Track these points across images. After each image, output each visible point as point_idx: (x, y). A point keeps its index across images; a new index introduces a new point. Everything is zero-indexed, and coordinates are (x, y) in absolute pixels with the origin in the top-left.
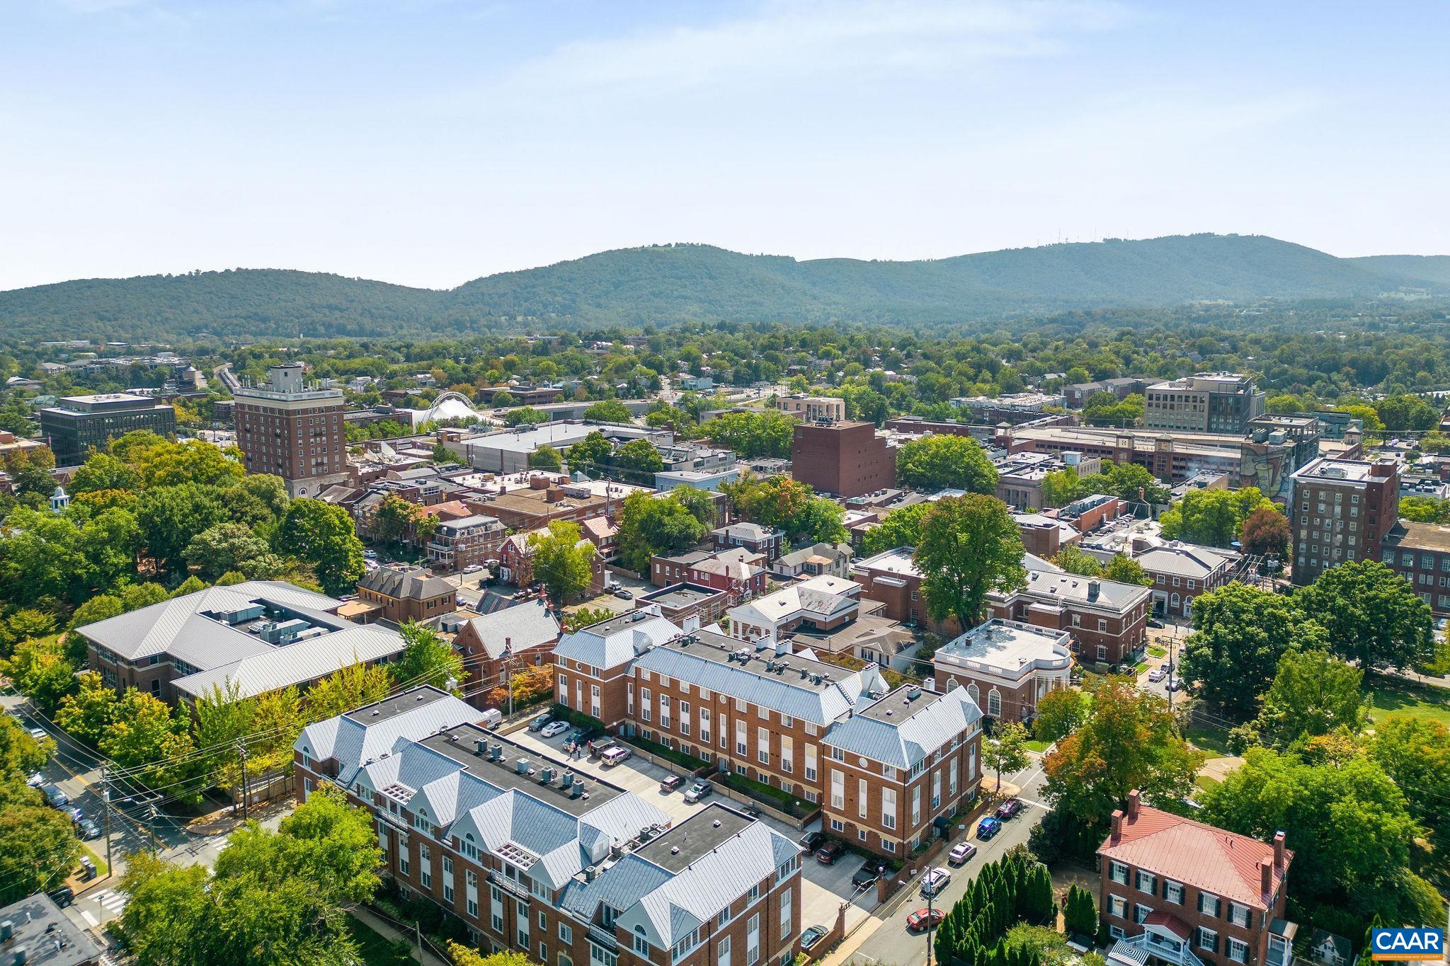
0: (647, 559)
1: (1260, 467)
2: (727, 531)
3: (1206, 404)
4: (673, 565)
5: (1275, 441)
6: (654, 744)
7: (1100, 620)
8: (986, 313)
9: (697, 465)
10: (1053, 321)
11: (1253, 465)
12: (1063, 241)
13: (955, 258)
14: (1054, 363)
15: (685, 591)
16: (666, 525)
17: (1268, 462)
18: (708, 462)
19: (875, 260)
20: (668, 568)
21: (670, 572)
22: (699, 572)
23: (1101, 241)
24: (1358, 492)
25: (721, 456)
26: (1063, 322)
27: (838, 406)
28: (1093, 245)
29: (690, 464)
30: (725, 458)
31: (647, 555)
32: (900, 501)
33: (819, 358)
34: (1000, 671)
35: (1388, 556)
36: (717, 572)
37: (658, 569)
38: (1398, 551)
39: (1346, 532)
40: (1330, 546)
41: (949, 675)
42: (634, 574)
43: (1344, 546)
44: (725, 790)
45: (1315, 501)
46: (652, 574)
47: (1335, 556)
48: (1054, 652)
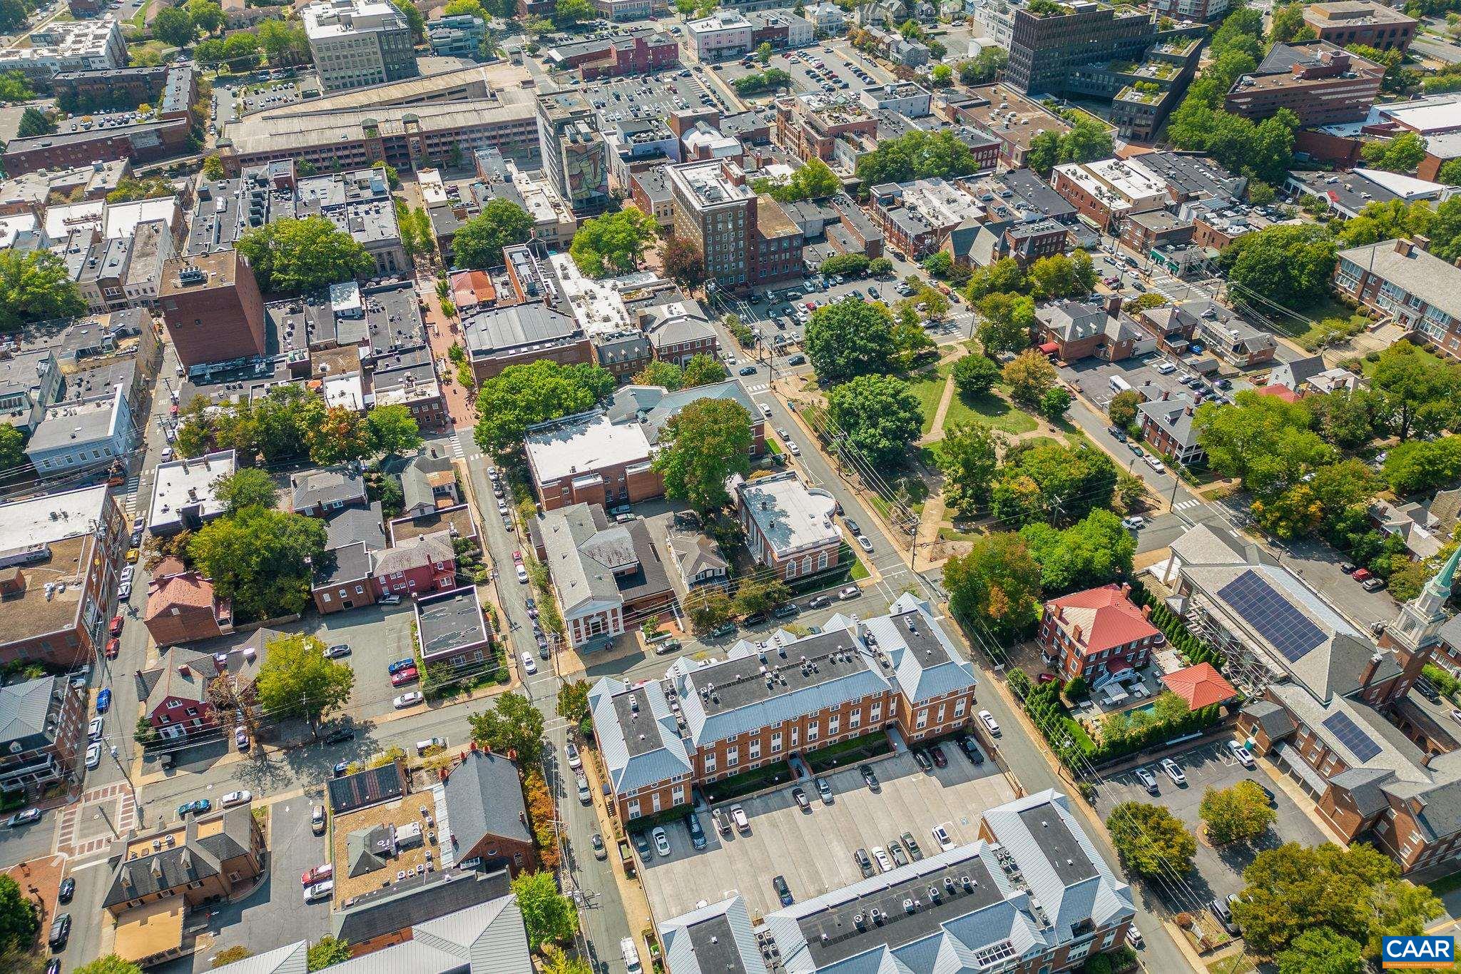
1: (583, 164)
2: (319, 503)
3: (377, 45)
4: (349, 586)
6: (724, 781)
11: (578, 164)
17: (589, 158)
20: (342, 591)
21: (347, 594)
24: (742, 208)
32: (313, 327)
35: (763, 248)
36: (414, 565)
37: (327, 598)
38: (769, 242)
39: (737, 240)
40: (728, 252)
41: (788, 561)
42: (291, 617)
43: (737, 249)
44: (830, 772)
45: (715, 222)
46: (319, 605)
47: (732, 259)
48: (811, 494)
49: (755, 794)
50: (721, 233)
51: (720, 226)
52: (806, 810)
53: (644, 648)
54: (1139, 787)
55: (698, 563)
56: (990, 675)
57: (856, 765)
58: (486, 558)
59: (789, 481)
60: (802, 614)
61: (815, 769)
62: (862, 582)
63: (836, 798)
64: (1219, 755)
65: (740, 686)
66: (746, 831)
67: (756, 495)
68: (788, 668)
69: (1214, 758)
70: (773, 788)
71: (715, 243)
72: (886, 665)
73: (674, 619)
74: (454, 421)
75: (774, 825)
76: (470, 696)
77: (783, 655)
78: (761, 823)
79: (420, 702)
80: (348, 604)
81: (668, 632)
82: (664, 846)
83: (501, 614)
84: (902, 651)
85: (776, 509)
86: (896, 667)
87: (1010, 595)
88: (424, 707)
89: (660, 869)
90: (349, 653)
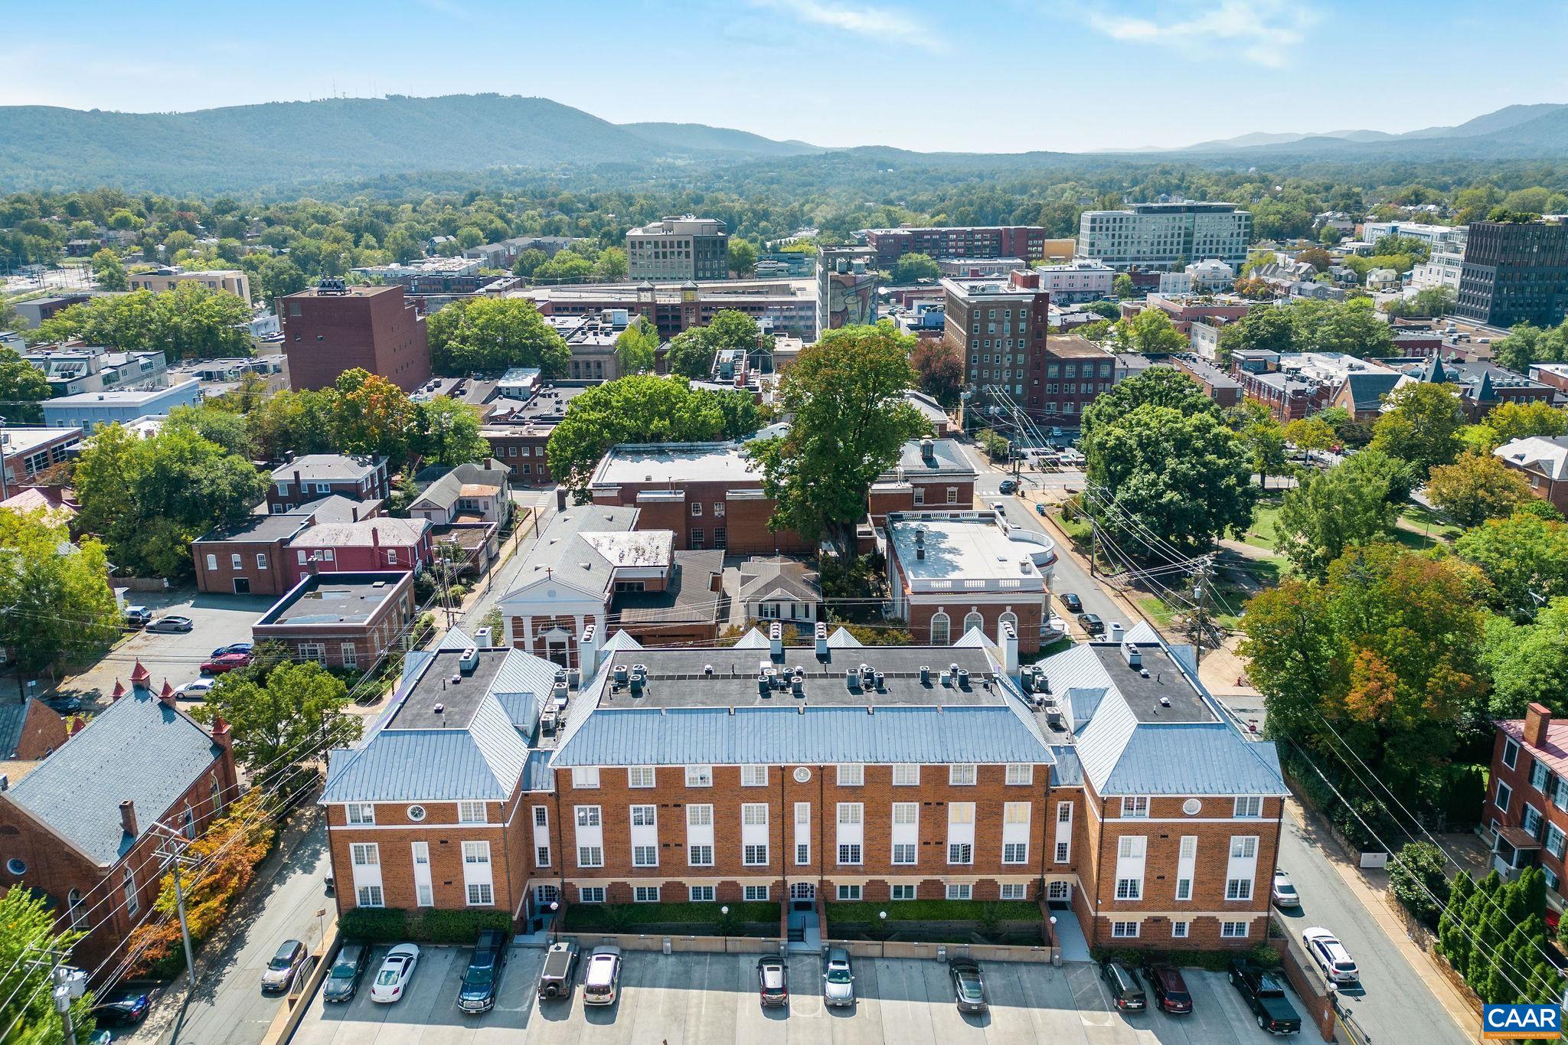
0: (180, 549)
1: (849, 300)
2: (297, 474)
3: (691, 249)
4: (248, 550)
5: (859, 269)
6: (621, 907)
7: (949, 489)
8: (271, 180)
9: (107, 380)
10: (364, 186)
11: (842, 299)
12: (340, 96)
13: (207, 111)
14: (436, 224)
15: (321, 588)
16: (198, 481)
17: (857, 293)
18: (125, 373)
19: (97, 111)
20: (236, 557)
21: (243, 563)
22: (309, 551)
23: (383, 97)
24: (1026, 304)
25: (143, 361)
26: (376, 186)
27: (239, 281)
28: (374, 101)
29: (97, 380)
30: (150, 365)
31: (177, 541)
32: (463, 393)
33: (110, 229)
34: (982, 584)
35: (1053, 371)
36: (351, 543)
37: (212, 562)
38: (1062, 363)
39: (1014, 351)
40: (1001, 368)
41: (934, 609)
42: (154, 583)
43: (1014, 366)
44: (873, 948)
45: (985, 321)
46: (199, 574)
47: (1005, 378)
48: (1013, 540)
49: (667, 942)
50: (993, 338)
51: (992, 326)
52: (774, 1007)
56: (1347, 873)
57: (941, 949)
59: (983, 526)
61: (835, 932)
63: (862, 1003)
66: (600, 1008)
70: (716, 943)
71: (982, 351)
72: (1055, 724)
75: (678, 1017)
77: (824, 658)
78: (648, 1004)
80: (243, 586)
84: (1098, 695)
85: (942, 546)
86: (1079, 730)
87: (1399, 665)
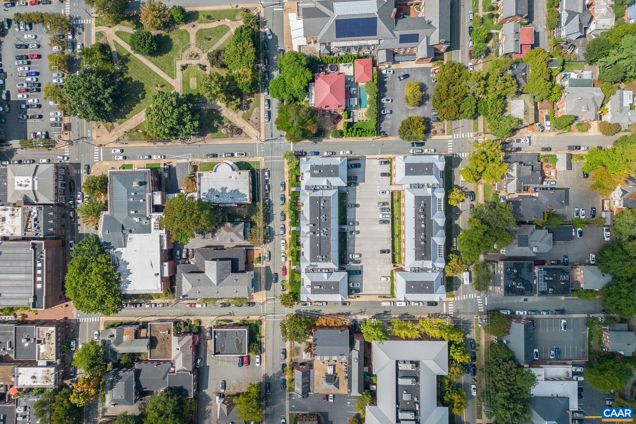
52: (358, 232)
53: (264, 265)
54: (387, 116)
55: (238, 235)
56: (325, 140)
58: (184, 319)
59: (202, 177)
60: (270, 198)
61: (345, 223)
62: (262, 166)
63: (356, 220)
64: (385, 80)
65: (322, 246)
66: (360, 255)
67: (207, 196)
68: (320, 225)
69: (385, 82)
73: (253, 249)
74: (66, 318)
75: (360, 245)
76: (264, 337)
77: (314, 225)
78: (357, 249)
79: (261, 356)
81: (260, 254)
82: (358, 285)
83: (224, 318)
85: (220, 191)
88: (263, 355)
89: (364, 287)
90: (225, 381)
